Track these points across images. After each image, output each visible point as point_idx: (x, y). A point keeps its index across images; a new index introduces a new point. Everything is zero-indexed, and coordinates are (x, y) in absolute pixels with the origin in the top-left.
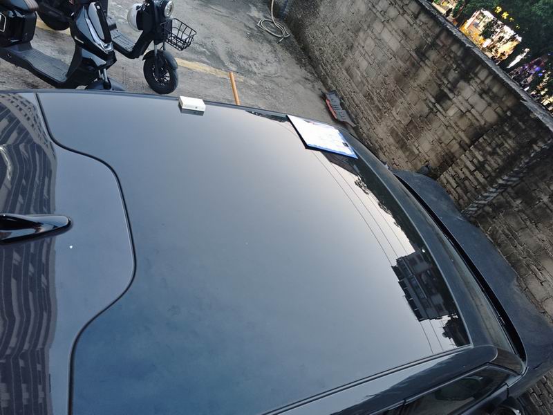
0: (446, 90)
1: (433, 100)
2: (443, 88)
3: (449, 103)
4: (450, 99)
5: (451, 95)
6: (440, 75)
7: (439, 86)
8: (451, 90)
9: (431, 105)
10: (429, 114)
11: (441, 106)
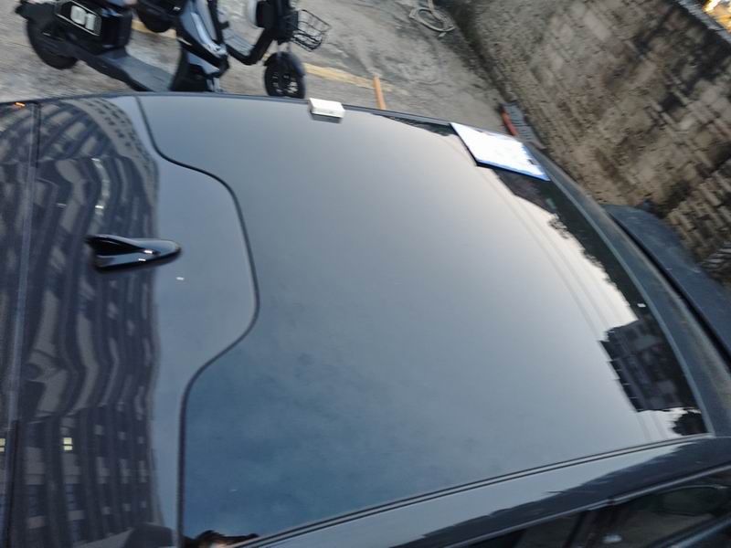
0: (678, 94)
1: (659, 108)
2: (673, 90)
3: (682, 111)
4: (684, 106)
5: (685, 100)
6: (669, 72)
7: (668, 87)
8: (686, 93)
9: (655, 115)
10: (652, 127)
11: (670, 115)
